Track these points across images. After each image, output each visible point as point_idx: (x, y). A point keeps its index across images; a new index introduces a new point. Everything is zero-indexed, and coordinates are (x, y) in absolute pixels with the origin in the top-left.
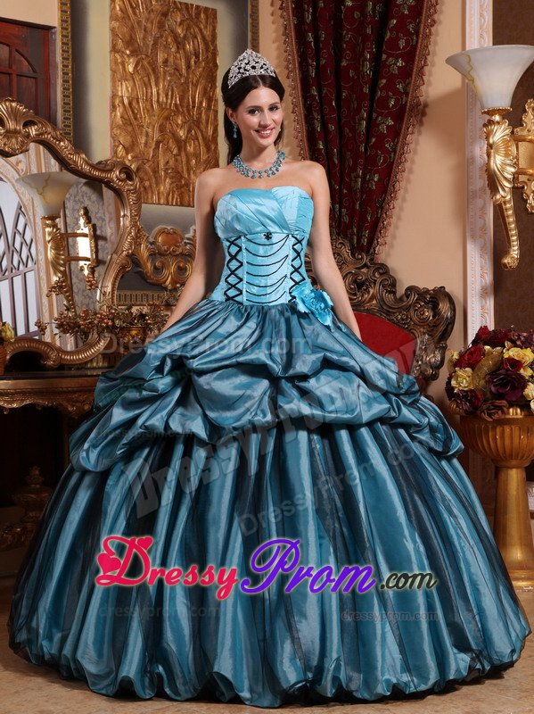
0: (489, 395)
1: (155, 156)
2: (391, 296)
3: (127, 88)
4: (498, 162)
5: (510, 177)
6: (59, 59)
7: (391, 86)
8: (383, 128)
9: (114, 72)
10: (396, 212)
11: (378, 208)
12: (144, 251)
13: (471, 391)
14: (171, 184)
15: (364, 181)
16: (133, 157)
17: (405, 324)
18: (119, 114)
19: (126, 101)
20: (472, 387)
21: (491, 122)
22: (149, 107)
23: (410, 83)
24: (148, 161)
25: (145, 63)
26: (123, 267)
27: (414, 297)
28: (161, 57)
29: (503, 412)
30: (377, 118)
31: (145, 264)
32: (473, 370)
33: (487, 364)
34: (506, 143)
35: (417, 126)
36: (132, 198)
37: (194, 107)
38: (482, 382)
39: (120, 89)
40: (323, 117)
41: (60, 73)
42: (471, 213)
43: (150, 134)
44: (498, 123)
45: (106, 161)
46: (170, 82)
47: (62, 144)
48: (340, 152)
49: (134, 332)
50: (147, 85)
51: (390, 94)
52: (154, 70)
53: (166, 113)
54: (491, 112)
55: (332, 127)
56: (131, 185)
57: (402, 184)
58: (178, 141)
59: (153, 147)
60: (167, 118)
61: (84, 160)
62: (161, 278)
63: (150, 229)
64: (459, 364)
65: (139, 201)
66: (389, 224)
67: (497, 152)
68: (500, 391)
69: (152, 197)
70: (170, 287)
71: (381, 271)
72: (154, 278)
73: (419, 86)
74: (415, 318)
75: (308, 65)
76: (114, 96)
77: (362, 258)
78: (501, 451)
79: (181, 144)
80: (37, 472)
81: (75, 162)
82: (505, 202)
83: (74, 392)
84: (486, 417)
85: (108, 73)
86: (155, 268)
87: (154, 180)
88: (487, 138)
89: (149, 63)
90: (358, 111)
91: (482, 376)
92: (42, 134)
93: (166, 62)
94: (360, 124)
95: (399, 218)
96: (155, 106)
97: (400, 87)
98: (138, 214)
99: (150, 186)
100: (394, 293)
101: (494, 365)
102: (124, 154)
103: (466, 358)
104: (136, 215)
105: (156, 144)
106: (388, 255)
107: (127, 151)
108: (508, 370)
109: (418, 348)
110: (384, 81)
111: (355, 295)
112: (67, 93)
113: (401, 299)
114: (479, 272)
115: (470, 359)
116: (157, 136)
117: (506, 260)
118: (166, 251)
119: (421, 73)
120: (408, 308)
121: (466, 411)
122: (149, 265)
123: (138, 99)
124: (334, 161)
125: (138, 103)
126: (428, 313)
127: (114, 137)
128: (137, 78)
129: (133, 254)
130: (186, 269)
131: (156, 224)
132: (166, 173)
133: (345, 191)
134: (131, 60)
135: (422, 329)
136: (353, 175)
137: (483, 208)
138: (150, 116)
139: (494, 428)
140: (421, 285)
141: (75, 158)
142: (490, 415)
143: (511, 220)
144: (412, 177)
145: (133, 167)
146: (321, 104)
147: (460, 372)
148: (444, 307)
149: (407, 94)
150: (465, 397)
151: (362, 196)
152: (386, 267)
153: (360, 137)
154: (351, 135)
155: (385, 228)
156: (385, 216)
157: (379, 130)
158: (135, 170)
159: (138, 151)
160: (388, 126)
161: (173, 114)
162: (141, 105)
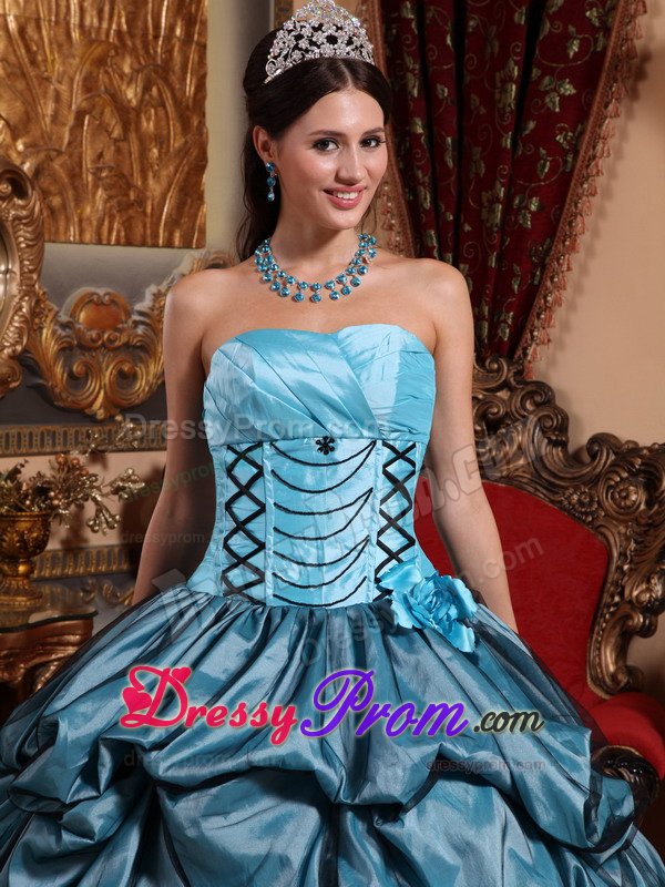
1: (75, 141)
2: (558, 452)
7: (572, 12)
8: (554, 103)
10: (571, 278)
11: (535, 266)
12: (48, 339)
14: (106, 202)
15: (508, 210)
16: (26, 146)
17: (587, 514)
19: (12, 25)
22: (62, 38)
23: (614, 8)
24: (59, 153)
27: (606, 458)
30: (541, 78)
31: (51, 370)
35: (625, 102)
36: (23, 235)
37: (156, 37)
40: (424, 68)
43: (65, 96)
48: (458, 145)
49: (23, 526)
51: (572, 29)
53: (98, 51)
55: (444, 91)
56: (23, 208)
57: (589, 220)
58: (122, 109)
59: (71, 120)
60: (100, 62)
62: (82, 396)
63: (60, 296)
65: (38, 238)
66: (558, 302)
69: (67, 229)
70: (101, 414)
71: (538, 399)
72: (69, 398)
73: (633, 17)
74: (608, 503)
77: (500, 369)
79: (128, 115)
86: (71, 376)
87: (70, 194)
90: (500, 62)
94: (504, 91)
95: (579, 289)
96: (75, 35)
97: (592, 14)
98: (38, 268)
99: (64, 206)
100: (564, 445)
102: (8, 140)
104: (31, 272)
105: (77, 118)
106: (552, 362)
107: (15, 132)
109: (613, 567)
113: (575, 459)
116: (78, 100)
118: (93, 341)
120: (594, 481)
122: (58, 370)
123: (38, 20)
124: (445, 163)
125: (39, 28)
126: (637, 496)
129: (25, 350)
130: (135, 375)
131: (74, 286)
132: (97, 178)
133: (467, 228)
135: (622, 529)
136: (485, 196)
138: (65, 58)
144: (610, 206)
145: (26, 167)
146: (422, 40)
149: (607, 31)
151: (503, 241)
152: (550, 389)
153: (502, 117)
154: (483, 111)
155: (547, 308)
156: (549, 283)
157: (544, 104)
158: (30, 175)
159: (38, 133)
160: (563, 97)
161: (112, 53)
162: (44, 33)
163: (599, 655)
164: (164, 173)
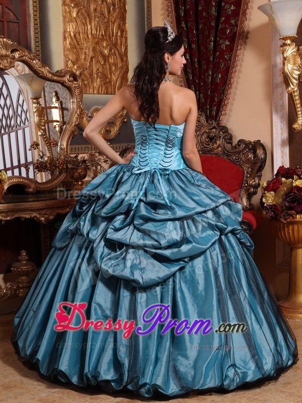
0: (284, 208)
1: (91, 66)
2: (230, 145)
3: (73, 26)
4: (290, 68)
5: (296, 77)
6: (31, 11)
7: (227, 21)
8: (223, 47)
9: (64, 17)
10: (231, 96)
11: (221, 93)
12: (85, 121)
13: (274, 205)
14: (100, 82)
15: (212, 78)
16: (77, 67)
17: (237, 162)
18: (68, 42)
19: (72, 34)
20: (274, 203)
21: (285, 45)
22: (86, 37)
23: (238, 19)
24: (86, 69)
25: (83, 11)
26: (73, 132)
27: (242, 146)
28: (92, 7)
29: (293, 217)
30: (219, 40)
32: (275, 193)
33: (283, 189)
34: (294, 57)
35: (243, 45)
36: (77, 91)
37: (113, 36)
38: (280, 200)
39: (68, 27)
40: (188, 40)
41: (32, 20)
42: (275, 97)
43: (87, 53)
44: (289, 45)
45: (61, 70)
46: (98, 21)
47: (34, 62)
48: (199, 61)
49: (80, 171)
50: (85, 24)
51: (227, 26)
52: (88, 15)
53: (96, 40)
54: (285, 39)
55: (194, 46)
56: (76, 84)
57: (235, 79)
58: (104, 56)
59: (89, 60)
60: (97, 43)
61: (48, 71)
63: (88, 109)
64: (267, 189)
65: (81, 93)
66: (228, 103)
67: (289, 62)
68: (291, 205)
69: (89, 90)
71: (223, 131)
73: (243, 22)
74: (243, 159)
75: (180, 9)
76: (65, 32)
77: (212, 123)
78: (292, 239)
79: (106, 58)
80: (24, 254)
81: (42, 72)
82: (294, 92)
83: (44, 209)
84: (283, 220)
85: (61, 18)
87: (90, 80)
88: (283, 54)
89: (85, 11)
90: (208, 37)
91: (281, 197)
92: (22, 57)
93: (95, 10)
94: (210, 44)
95: (234, 99)
96: (90, 36)
97: (233, 22)
98: (81, 101)
99: (88, 83)
100: (231, 143)
101: (287, 190)
102: (72, 66)
103: (271, 186)
104: (80, 102)
105: (91, 59)
106: (228, 121)
107: (74, 64)
108: (295, 193)
109: (245, 176)
110: (223, 19)
111: (209, 145)
112: (37, 31)
113: (235, 147)
114: (280, 132)
115: (273, 186)
116: (91, 54)
117: (295, 126)
119: (245, 14)
120: (239, 153)
121: (271, 217)
123: (79, 33)
124: (195, 66)
125: (79, 35)
126: (251, 156)
127: (65, 56)
128: (79, 20)
129: (79, 124)
130: (111, 131)
131: (92, 106)
132: (97, 76)
133: (202, 84)
134: (75, 10)
135: (247, 165)
136: (206, 74)
137: (282, 94)
138: (87, 43)
139: (288, 227)
140: (247, 139)
141: (43, 70)
142: (285, 219)
143: (298, 102)
144: (241, 75)
145: (77, 73)
146: (187, 33)
147: (268, 194)
148: (260, 152)
149: (237, 26)
150: (271, 208)
151: (212, 87)
152: (227, 128)
153: (209, 52)
154: (205, 50)
155: (225, 105)
156: (225, 98)
157: (221, 47)
158: (78, 75)
159: (80, 63)
160: (226, 45)
161: (100, 41)
162: (81, 36)
163: (242, 201)
164: (117, 74)
